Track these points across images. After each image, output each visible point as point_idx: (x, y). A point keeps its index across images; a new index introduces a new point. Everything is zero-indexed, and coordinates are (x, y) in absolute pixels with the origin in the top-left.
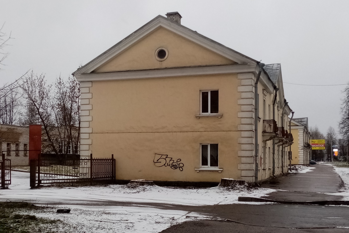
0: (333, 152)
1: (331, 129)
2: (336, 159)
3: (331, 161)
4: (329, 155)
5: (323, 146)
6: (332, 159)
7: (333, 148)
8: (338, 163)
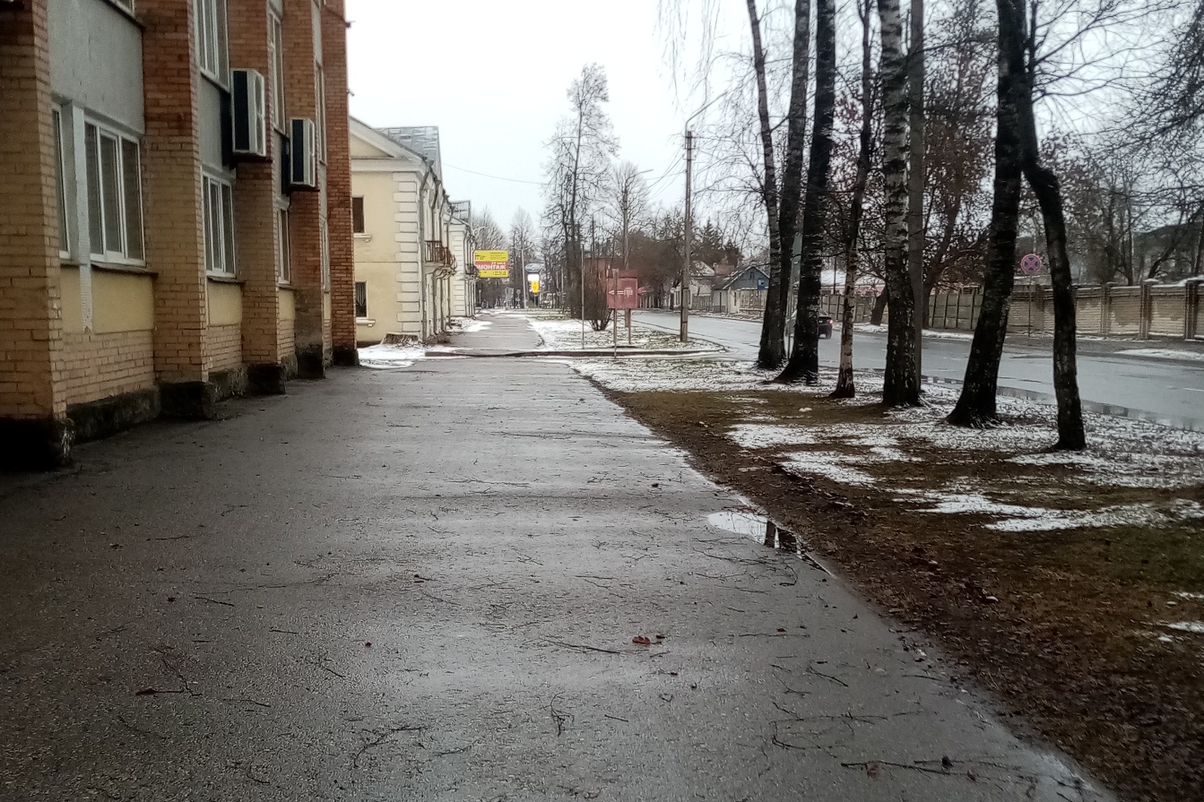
0: (529, 284)
1: (521, 215)
2: (534, 300)
3: (522, 307)
4: (518, 291)
5: (503, 267)
6: (525, 301)
7: (528, 272)
8: (538, 312)
